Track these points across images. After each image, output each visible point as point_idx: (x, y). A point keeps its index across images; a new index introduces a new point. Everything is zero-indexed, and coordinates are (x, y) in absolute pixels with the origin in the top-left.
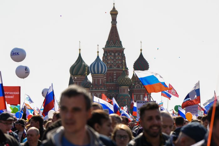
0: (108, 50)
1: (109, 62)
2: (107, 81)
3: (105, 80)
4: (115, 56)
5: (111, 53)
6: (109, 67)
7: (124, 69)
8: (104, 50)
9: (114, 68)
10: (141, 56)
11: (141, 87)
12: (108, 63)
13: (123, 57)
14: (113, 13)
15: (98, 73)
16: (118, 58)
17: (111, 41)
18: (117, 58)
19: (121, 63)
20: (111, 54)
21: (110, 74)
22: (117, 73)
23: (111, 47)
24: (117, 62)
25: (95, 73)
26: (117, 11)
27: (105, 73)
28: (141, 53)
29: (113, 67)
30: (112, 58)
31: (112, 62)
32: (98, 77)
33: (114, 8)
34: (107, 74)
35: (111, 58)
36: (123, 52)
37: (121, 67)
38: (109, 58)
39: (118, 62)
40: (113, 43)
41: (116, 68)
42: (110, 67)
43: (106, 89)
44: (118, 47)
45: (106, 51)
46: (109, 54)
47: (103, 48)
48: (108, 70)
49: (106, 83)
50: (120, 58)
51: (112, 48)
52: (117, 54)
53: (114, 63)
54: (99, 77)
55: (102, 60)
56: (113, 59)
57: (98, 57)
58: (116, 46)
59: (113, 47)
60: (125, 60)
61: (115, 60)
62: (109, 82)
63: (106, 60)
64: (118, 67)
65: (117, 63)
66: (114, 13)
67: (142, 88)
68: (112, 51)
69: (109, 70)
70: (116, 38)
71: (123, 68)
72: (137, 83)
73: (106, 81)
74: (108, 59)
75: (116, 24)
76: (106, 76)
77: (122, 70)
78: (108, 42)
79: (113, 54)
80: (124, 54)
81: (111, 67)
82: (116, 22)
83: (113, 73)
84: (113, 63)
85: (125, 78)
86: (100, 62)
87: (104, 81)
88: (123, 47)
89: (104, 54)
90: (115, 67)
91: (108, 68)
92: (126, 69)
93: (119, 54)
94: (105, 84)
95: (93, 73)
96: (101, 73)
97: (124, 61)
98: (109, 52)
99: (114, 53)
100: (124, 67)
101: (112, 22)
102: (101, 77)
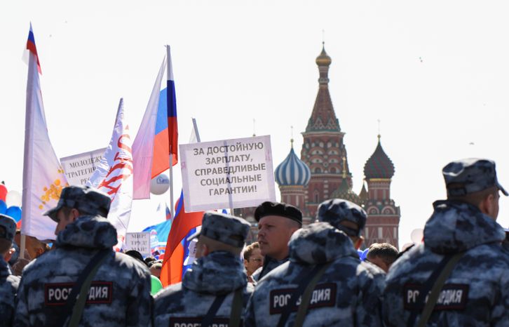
0: (312, 137)
1: (314, 161)
2: (310, 201)
3: (306, 197)
4: (325, 149)
5: (317, 142)
6: (313, 171)
7: (344, 176)
8: (304, 136)
9: (324, 173)
10: (379, 149)
11: (378, 212)
12: (311, 163)
13: (342, 151)
14: (321, 60)
15: (293, 183)
16: (333, 152)
17: (318, 119)
18: (330, 153)
19: (339, 164)
20: (317, 145)
21: (316, 184)
22: (330, 184)
23: (319, 130)
24: (330, 161)
25: (286, 183)
26: (328, 58)
27: (307, 182)
28: (379, 144)
29: (322, 171)
30: (321, 152)
31: (321, 161)
32: (292, 192)
33: (324, 52)
34: (310, 184)
35: (318, 152)
36: (341, 141)
37: (338, 171)
38: (314, 153)
39: (333, 161)
40: (323, 122)
41: (329, 173)
42: (316, 172)
43: (308, 215)
44: (332, 130)
45: (308, 140)
46: (313, 145)
47: (302, 133)
48: (312, 178)
49: (308, 203)
50: (336, 153)
51: (321, 133)
52: (329, 145)
53: (324, 165)
54: (294, 192)
55: (299, 156)
56: (322, 156)
57: (292, 151)
58: (327, 129)
59: (323, 130)
60: (346, 158)
61: (326, 157)
62: (314, 200)
63: (309, 156)
64: (333, 171)
65: (330, 164)
66: (324, 62)
67: (380, 213)
68: (320, 139)
69: (315, 178)
70: (329, 112)
71: (342, 173)
72: (370, 204)
73: (307, 200)
74: (311, 155)
75: (327, 84)
76: (307, 190)
77: (341, 178)
78: (312, 121)
79: (322, 145)
80: (344, 146)
81: (317, 170)
82: (328, 80)
83: (322, 184)
84: (322, 164)
85: (347, 193)
86: (297, 162)
87: (305, 200)
88: (342, 131)
89: (304, 146)
90: (326, 172)
91: (312, 173)
92: (348, 176)
93: (333, 145)
94: (307, 205)
95: (282, 182)
96: (299, 183)
97: (344, 159)
98: (314, 141)
99: (324, 142)
100: (344, 171)
101: (319, 80)
102: (298, 192)
